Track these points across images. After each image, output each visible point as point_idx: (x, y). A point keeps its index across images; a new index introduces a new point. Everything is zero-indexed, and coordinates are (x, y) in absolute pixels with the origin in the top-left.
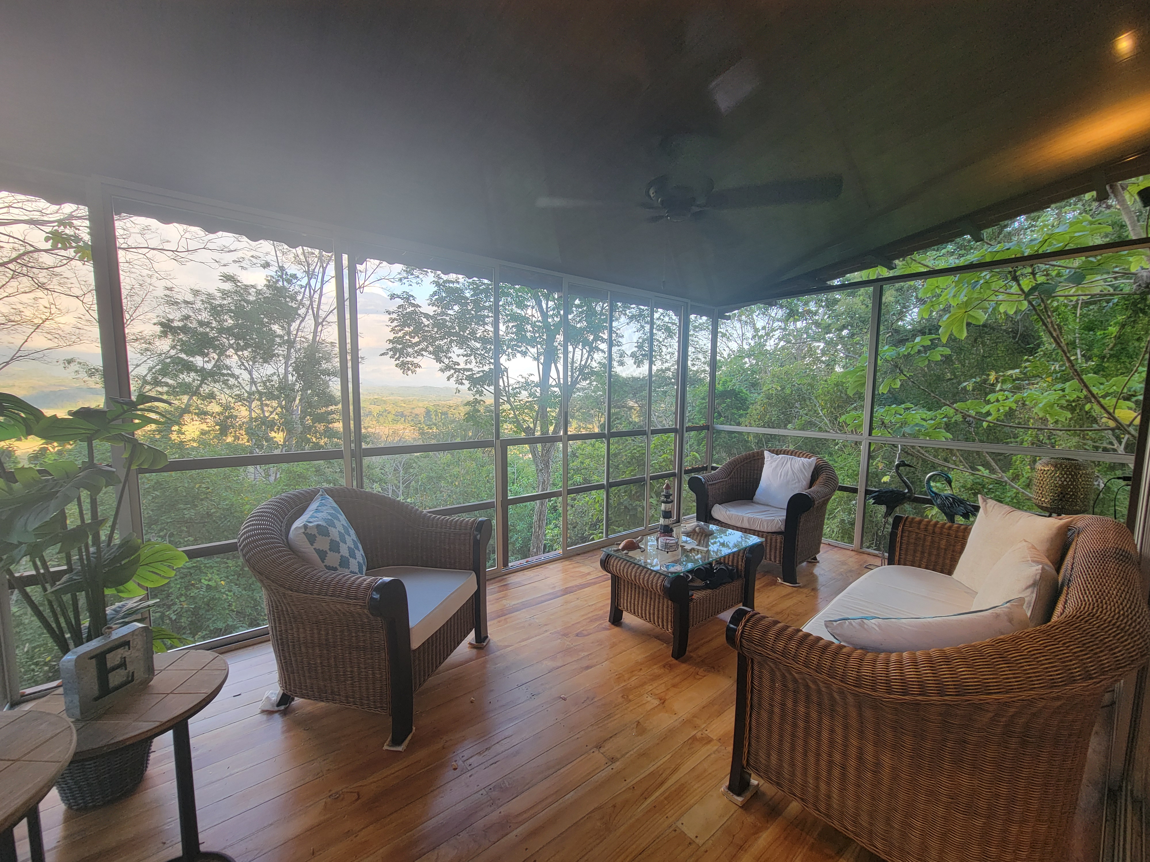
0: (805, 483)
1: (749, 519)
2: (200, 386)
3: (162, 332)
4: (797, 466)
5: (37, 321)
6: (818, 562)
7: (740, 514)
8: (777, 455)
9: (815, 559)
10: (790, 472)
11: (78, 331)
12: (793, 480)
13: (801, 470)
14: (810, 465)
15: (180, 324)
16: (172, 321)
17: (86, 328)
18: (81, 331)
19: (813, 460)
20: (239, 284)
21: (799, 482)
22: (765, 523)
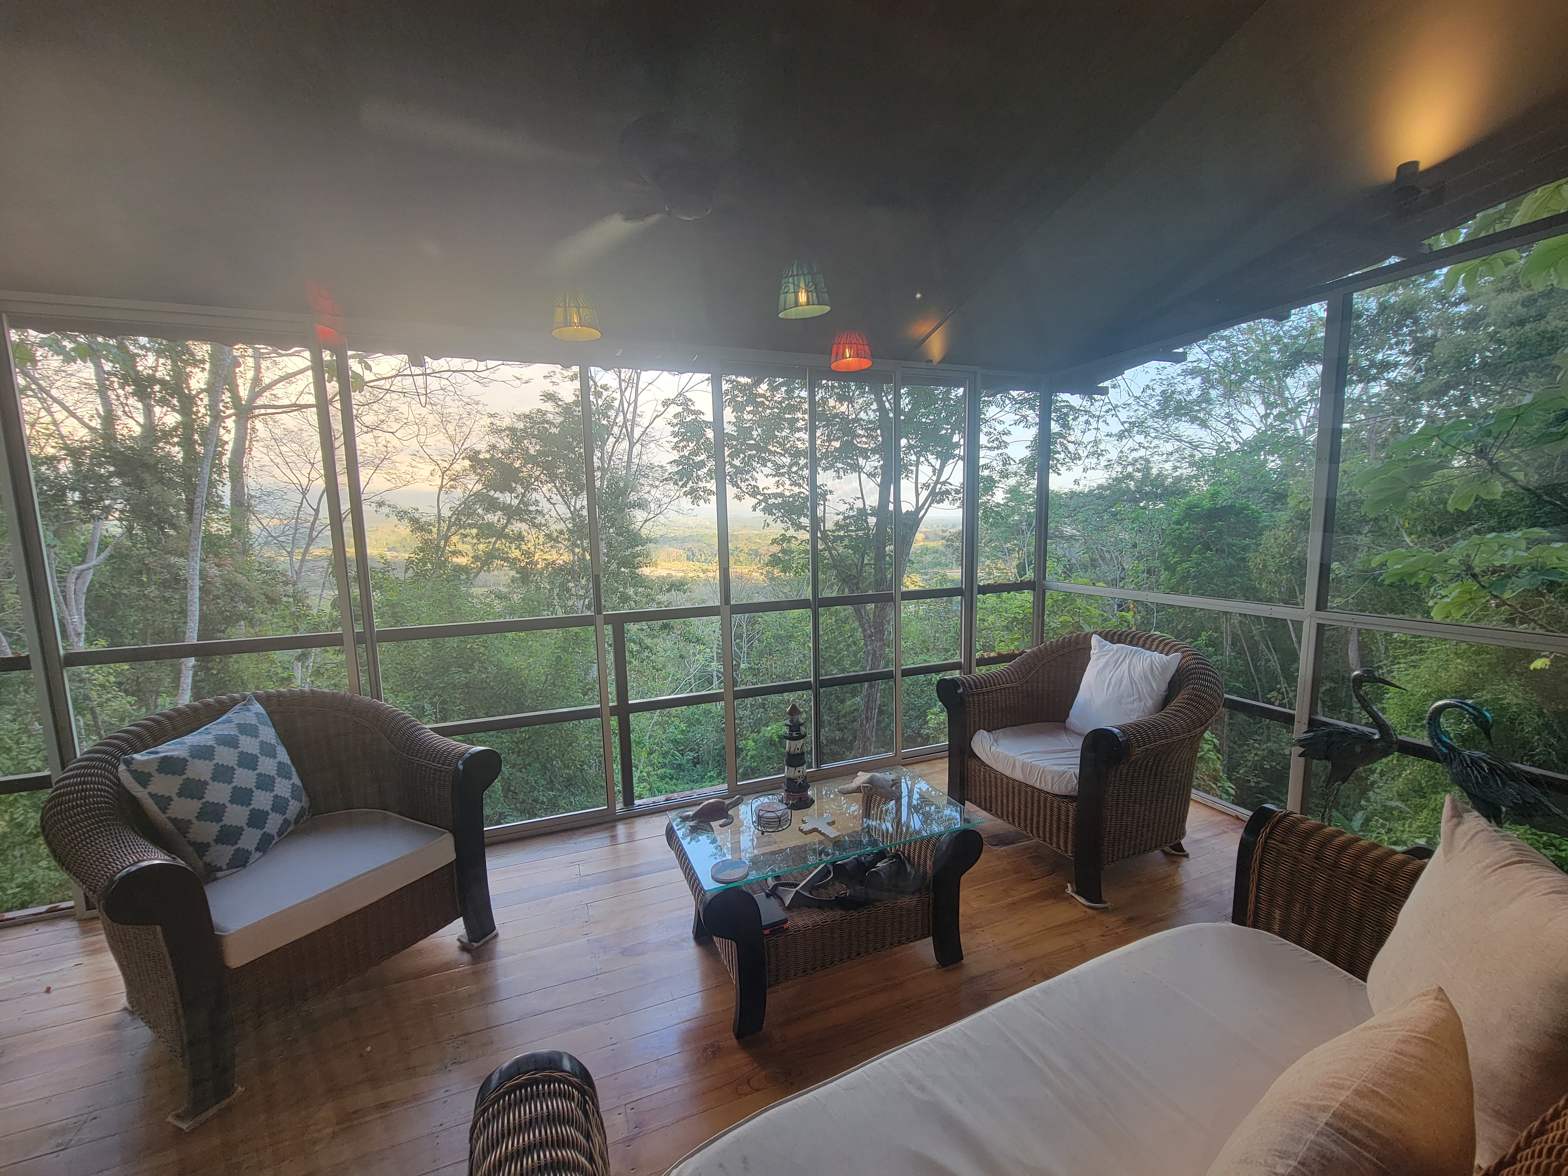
0: (1150, 703)
1: (1023, 766)
2: (506, 526)
3: (471, 466)
4: (1139, 668)
5: (377, 461)
6: (1187, 856)
7: (1012, 754)
8: (1112, 642)
9: (1179, 848)
10: (1126, 681)
11: (411, 469)
12: (1129, 696)
13: (1146, 678)
14: (1164, 667)
15: (488, 456)
16: (479, 452)
17: (419, 465)
18: (415, 469)
19: (1174, 659)
20: (560, 403)
21: (1140, 699)
22: (1049, 777)
